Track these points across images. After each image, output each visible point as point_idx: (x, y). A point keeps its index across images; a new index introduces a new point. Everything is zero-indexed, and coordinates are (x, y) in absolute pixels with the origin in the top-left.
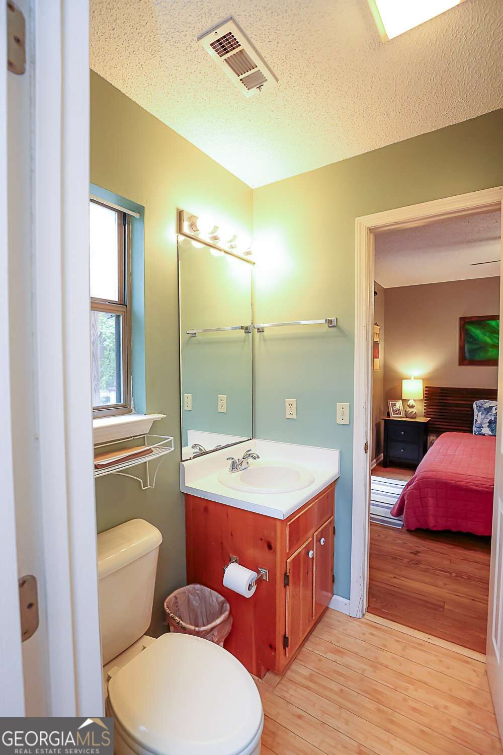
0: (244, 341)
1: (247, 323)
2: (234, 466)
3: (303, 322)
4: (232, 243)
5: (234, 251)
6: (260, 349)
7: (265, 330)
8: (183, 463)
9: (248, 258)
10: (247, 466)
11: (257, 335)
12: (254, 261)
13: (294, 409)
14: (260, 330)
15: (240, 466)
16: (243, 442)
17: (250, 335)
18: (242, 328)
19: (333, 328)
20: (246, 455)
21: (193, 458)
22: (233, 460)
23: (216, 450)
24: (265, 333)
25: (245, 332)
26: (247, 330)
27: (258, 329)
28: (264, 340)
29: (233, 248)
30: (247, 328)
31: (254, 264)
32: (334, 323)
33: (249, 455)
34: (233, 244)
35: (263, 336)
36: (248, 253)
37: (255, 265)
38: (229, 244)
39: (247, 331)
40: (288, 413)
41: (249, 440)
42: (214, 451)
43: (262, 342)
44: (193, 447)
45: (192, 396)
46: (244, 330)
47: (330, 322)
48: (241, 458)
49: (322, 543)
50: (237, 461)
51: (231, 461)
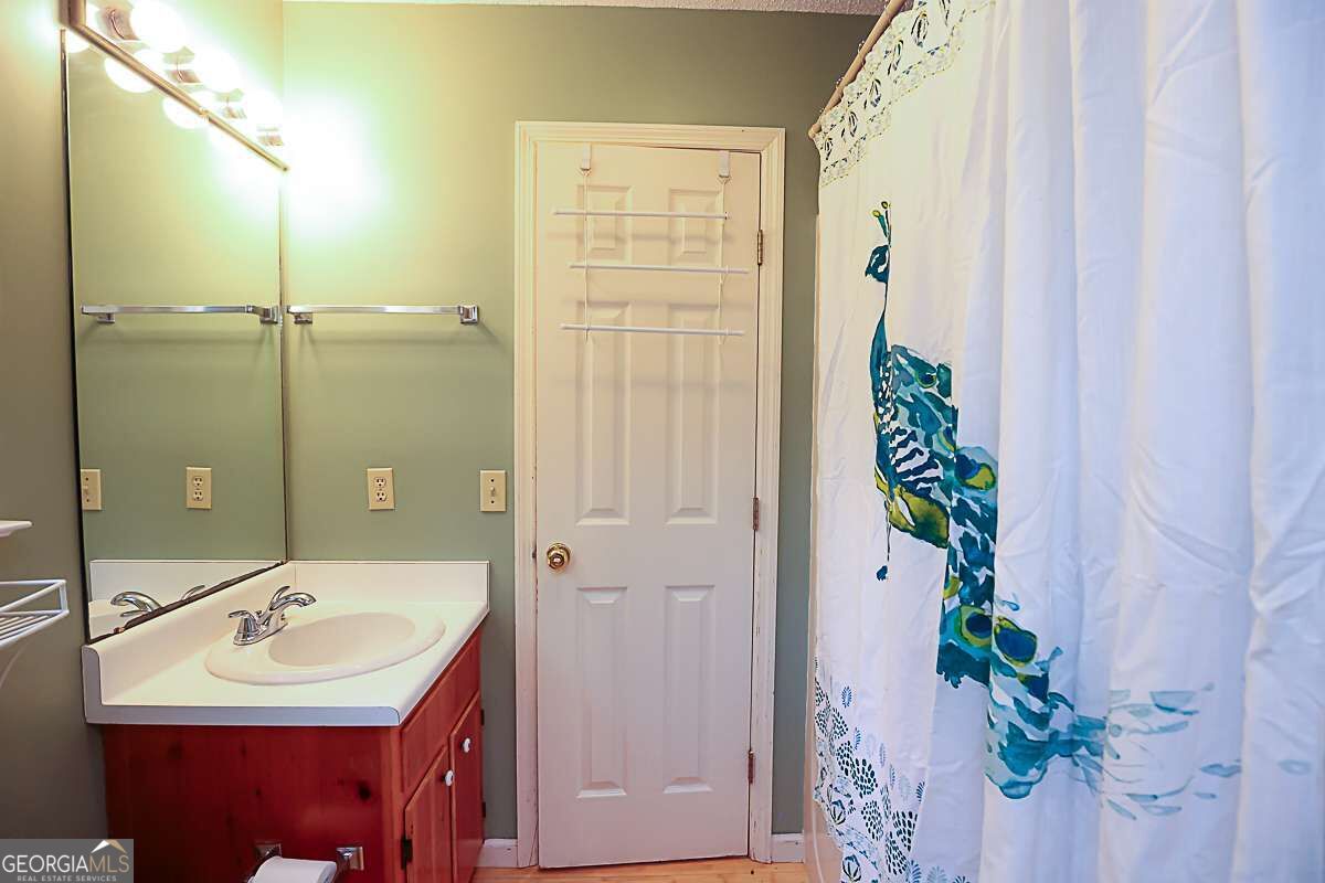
0: (260, 341)
1: (270, 302)
2: (248, 632)
3: (390, 309)
4: (231, 105)
5: (235, 124)
6: (303, 362)
7: (315, 319)
8: (91, 646)
9: (272, 150)
10: (281, 623)
11: (295, 330)
12: (287, 163)
13: (388, 490)
14: (303, 320)
15: (264, 628)
16: (266, 570)
17: (276, 329)
18: (255, 310)
19: (472, 327)
20: (278, 600)
21: (127, 628)
22: (247, 616)
23: (190, 601)
24: (315, 326)
25: (263, 322)
26: (266, 316)
27: (298, 316)
28: (313, 341)
29: (233, 116)
30: (266, 313)
31: (285, 169)
32: (474, 316)
33: (284, 598)
34: (235, 106)
35: (310, 333)
36: (273, 141)
37: (286, 173)
38: (223, 105)
39: (267, 319)
40: (373, 496)
41: (277, 565)
42: (183, 603)
43: (308, 347)
44: (115, 602)
45: (101, 472)
46: (258, 317)
47: (467, 313)
48: (264, 608)
49: (467, 749)
50: (257, 618)
51: (238, 619)
